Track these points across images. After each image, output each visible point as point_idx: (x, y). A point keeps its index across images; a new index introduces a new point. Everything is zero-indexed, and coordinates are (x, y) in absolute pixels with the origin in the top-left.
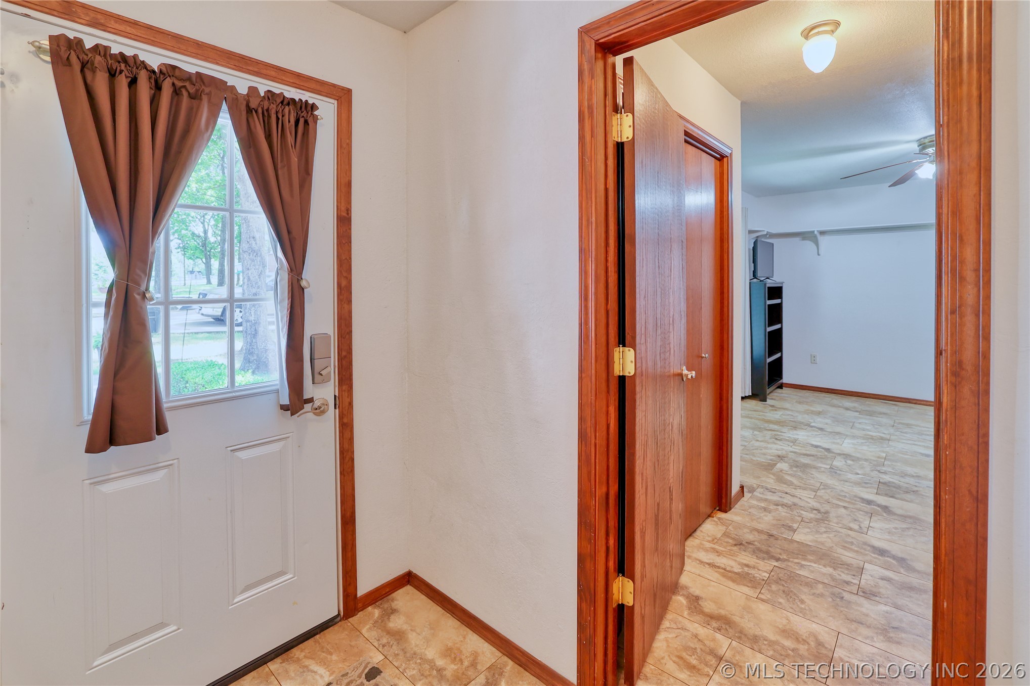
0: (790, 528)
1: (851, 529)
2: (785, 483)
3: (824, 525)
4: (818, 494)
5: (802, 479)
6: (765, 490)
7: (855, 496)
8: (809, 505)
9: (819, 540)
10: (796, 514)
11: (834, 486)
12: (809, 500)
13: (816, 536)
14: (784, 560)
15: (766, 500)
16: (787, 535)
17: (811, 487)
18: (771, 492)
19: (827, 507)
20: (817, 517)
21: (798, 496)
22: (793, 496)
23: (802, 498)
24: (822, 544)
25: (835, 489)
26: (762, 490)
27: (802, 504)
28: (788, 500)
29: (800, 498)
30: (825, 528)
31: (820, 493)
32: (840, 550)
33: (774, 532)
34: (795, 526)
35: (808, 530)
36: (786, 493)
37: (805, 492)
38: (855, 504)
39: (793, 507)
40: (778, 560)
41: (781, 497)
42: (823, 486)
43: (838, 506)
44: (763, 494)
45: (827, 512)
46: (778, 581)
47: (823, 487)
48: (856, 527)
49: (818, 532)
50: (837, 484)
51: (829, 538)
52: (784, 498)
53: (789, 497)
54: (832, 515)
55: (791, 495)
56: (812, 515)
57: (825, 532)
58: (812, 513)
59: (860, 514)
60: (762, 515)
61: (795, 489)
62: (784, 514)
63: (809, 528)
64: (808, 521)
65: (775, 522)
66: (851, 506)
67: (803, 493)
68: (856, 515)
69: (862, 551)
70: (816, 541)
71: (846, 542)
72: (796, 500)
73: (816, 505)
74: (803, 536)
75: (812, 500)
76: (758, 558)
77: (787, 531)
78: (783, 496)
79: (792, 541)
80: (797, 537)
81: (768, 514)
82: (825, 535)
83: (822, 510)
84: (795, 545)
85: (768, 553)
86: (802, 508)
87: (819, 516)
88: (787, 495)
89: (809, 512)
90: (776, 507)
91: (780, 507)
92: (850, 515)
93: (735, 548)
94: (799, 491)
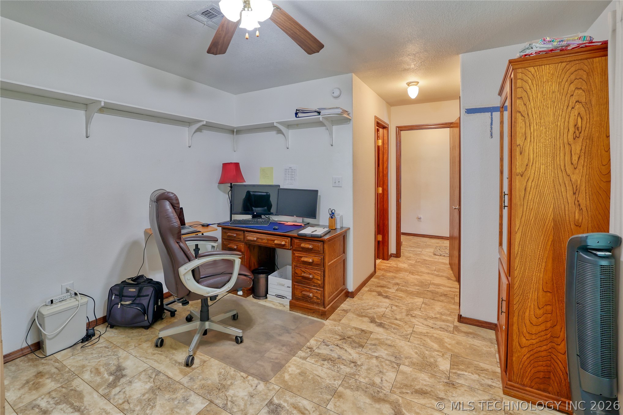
0: (426, 304)
1: (396, 306)
2: (436, 338)
3: (409, 307)
4: (412, 329)
5: (424, 345)
6: (447, 329)
7: (387, 329)
8: (417, 320)
9: (412, 300)
10: (424, 312)
11: (400, 338)
12: (417, 323)
13: (413, 301)
14: (425, 291)
15: (444, 321)
16: (426, 301)
17: (417, 336)
18: (443, 328)
19: (407, 319)
20: (412, 312)
21: (424, 326)
22: (427, 326)
23: (421, 324)
24: (410, 298)
25: (400, 336)
26: (449, 329)
27: (422, 320)
28: (430, 322)
29: (423, 324)
30: (409, 306)
31: (410, 330)
32: (404, 296)
33: (432, 301)
34: (423, 306)
35: (417, 304)
36: (432, 328)
37: (420, 330)
38: (389, 322)
39: (427, 318)
40: (428, 291)
41: (435, 324)
42: (407, 338)
43: (400, 320)
44: (447, 326)
45: (407, 315)
46: (426, 285)
47: (408, 336)
48: (394, 308)
49: (412, 303)
50: (397, 341)
51: (407, 301)
52: (433, 324)
53: (430, 324)
54: (404, 314)
55: (429, 326)
56: (415, 312)
57: (409, 304)
58: (415, 314)
59: (389, 315)
60: (441, 310)
61: (427, 333)
62: (430, 312)
63: (417, 305)
64: (417, 309)
65: (434, 307)
66: (392, 320)
67: (421, 329)
68: (392, 314)
69: (394, 297)
70: (413, 299)
71: (400, 300)
72: (425, 323)
73: (413, 320)
74: (419, 301)
75: (415, 324)
76: (435, 291)
77: (427, 302)
78: (434, 325)
79: (424, 298)
80: (421, 300)
81: (439, 311)
82: (409, 302)
83: (410, 316)
84: (422, 297)
85: (432, 293)
86: (421, 317)
87: (411, 312)
88: (431, 326)
89: (417, 314)
90: (436, 316)
91: (434, 316)
92: (395, 314)
93: (446, 293)
94: (425, 331)
